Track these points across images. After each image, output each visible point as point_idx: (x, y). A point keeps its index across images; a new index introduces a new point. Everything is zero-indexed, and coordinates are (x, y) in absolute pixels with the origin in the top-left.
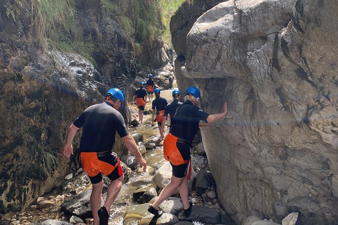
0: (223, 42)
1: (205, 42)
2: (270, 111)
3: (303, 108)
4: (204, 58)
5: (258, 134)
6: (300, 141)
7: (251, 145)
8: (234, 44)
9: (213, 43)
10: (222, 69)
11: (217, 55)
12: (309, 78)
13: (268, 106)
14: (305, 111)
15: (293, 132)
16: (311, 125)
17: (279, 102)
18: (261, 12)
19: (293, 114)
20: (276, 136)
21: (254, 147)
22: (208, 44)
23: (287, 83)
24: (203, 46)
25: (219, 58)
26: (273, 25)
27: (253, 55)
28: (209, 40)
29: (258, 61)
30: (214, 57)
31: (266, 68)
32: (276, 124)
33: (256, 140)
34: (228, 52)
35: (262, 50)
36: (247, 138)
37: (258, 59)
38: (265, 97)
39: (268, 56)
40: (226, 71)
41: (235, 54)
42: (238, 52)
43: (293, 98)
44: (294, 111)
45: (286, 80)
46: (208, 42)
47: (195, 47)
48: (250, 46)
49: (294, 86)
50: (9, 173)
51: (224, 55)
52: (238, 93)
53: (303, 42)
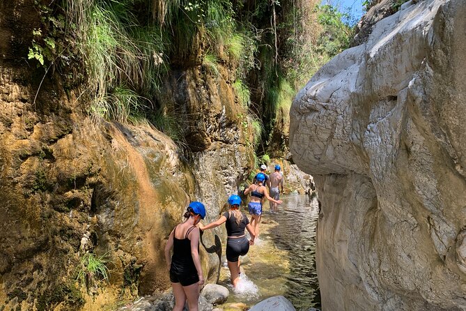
0: (338, 110)
1: (312, 110)
2: (397, 231)
3: (449, 229)
4: (311, 138)
5: (380, 272)
6: (446, 293)
7: (369, 290)
8: (354, 113)
9: (323, 112)
10: (336, 157)
11: (329, 132)
12: (458, 168)
13: (394, 222)
14: (452, 235)
15: (434, 274)
16: (461, 263)
17: (410, 216)
18: (393, 52)
19: (432, 239)
20: (406, 279)
21: (374, 294)
22: (317, 114)
23: (421, 178)
24: (309, 117)
25: (331, 136)
26: (407, 71)
27: (374, 130)
28: (318, 107)
29: (380, 139)
30: (325, 137)
31: (389, 151)
32: (406, 256)
33: (376, 281)
34: (344, 128)
35: (388, 119)
36: (363, 276)
37: (381, 136)
38: (388, 204)
39: (395, 130)
40: (340, 159)
41: (353, 130)
42: (358, 126)
43: (432, 208)
44: (434, 234)
45: (418, 173)
46: (316, 111)
47: (298, 119)
48: (374, 113)
49: (433, 185)
50: (25, 291)
51: (338, 131)
52: (358, 197)
53: (444, 94)
